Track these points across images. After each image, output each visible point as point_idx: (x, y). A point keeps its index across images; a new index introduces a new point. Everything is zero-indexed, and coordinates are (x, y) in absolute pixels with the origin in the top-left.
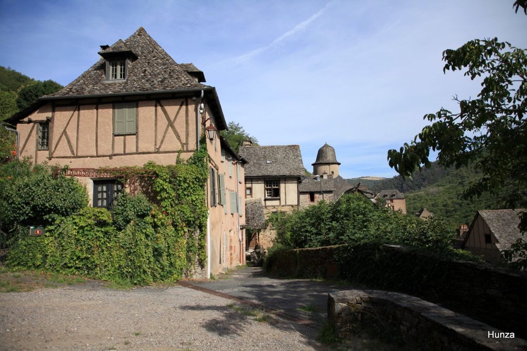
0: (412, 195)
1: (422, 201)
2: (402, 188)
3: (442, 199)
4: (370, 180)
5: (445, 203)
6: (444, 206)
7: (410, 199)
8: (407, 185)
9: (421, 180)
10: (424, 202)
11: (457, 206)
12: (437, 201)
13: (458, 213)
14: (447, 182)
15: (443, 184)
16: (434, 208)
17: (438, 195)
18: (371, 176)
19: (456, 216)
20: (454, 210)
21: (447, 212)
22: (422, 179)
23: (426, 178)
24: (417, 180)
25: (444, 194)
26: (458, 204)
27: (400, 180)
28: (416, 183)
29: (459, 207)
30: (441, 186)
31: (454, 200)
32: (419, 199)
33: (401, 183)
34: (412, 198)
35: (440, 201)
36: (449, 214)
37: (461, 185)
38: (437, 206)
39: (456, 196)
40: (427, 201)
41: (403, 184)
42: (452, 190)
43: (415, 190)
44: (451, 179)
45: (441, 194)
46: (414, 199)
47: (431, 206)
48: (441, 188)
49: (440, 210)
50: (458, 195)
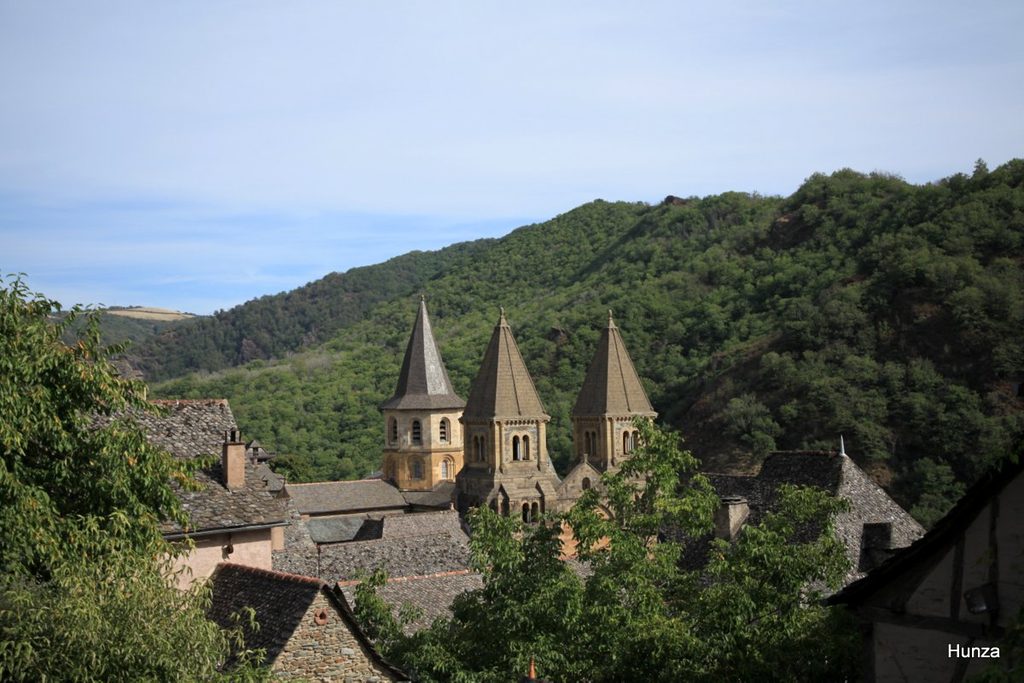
0: (255, 373)
1: (280, 393)
2: (238, 349)
3: (335, 388)
4: (139, 321)
5: (341, 400)
6: (338, 409)
7: (247, 387)
8: (254, 341)
9: (298, 326)
10: (282, 398)
11: (372, 410)
12: (320, 394)
13: (371, 430)
14: (360, 340)
15: (350, 344)
16: (309, 416)
17: (327, 378)
18: (147, 305)
19: (364, 439)
20: (362, 421)
21: (343, 426)
22: (302, 324)
23: (313, 321)
24: (287, 328)
25: (342, 375)
26: (376, 403)
27: (233, 324)
28: (283, 337)
29: (376, 411)
30: (343, 348)
31: (367, 391)
32: (272, 387)
33: (235, 334)
34: (253, 384)
35: (327, 394)
36: (347, 432)
37: (391, 349)
38: (319, 410)
39: (374, 380)
40: (293, 394)
41: (242, 337)
42: (364, 364)
43: (269, 358)
44: (372, 328)
45: (336, 374)
46: (258, 387)
47: (302, 408)
48: (341, 357)
49: (326, 421)
50: (379, 378)
